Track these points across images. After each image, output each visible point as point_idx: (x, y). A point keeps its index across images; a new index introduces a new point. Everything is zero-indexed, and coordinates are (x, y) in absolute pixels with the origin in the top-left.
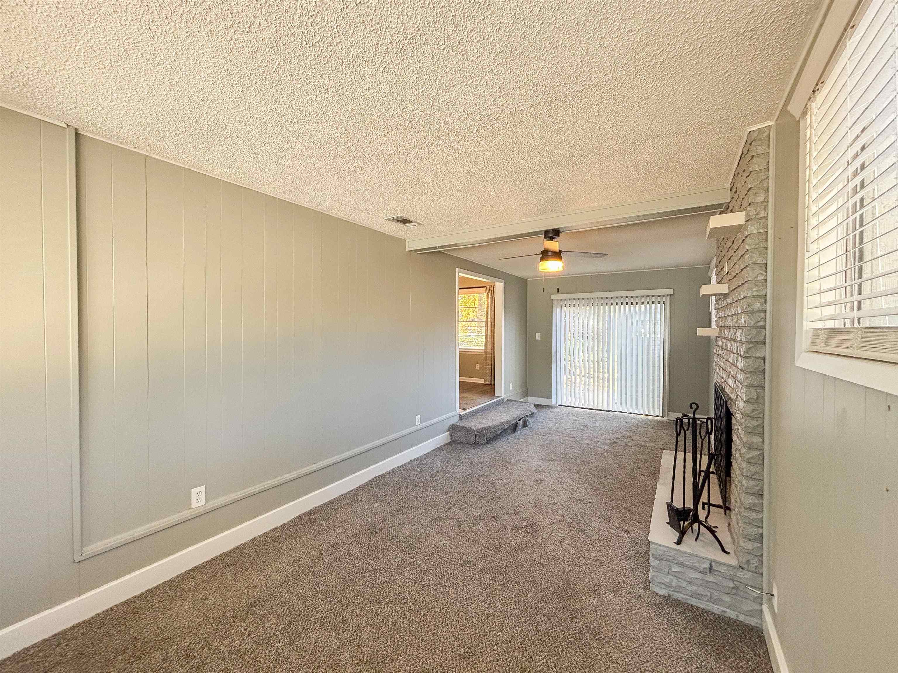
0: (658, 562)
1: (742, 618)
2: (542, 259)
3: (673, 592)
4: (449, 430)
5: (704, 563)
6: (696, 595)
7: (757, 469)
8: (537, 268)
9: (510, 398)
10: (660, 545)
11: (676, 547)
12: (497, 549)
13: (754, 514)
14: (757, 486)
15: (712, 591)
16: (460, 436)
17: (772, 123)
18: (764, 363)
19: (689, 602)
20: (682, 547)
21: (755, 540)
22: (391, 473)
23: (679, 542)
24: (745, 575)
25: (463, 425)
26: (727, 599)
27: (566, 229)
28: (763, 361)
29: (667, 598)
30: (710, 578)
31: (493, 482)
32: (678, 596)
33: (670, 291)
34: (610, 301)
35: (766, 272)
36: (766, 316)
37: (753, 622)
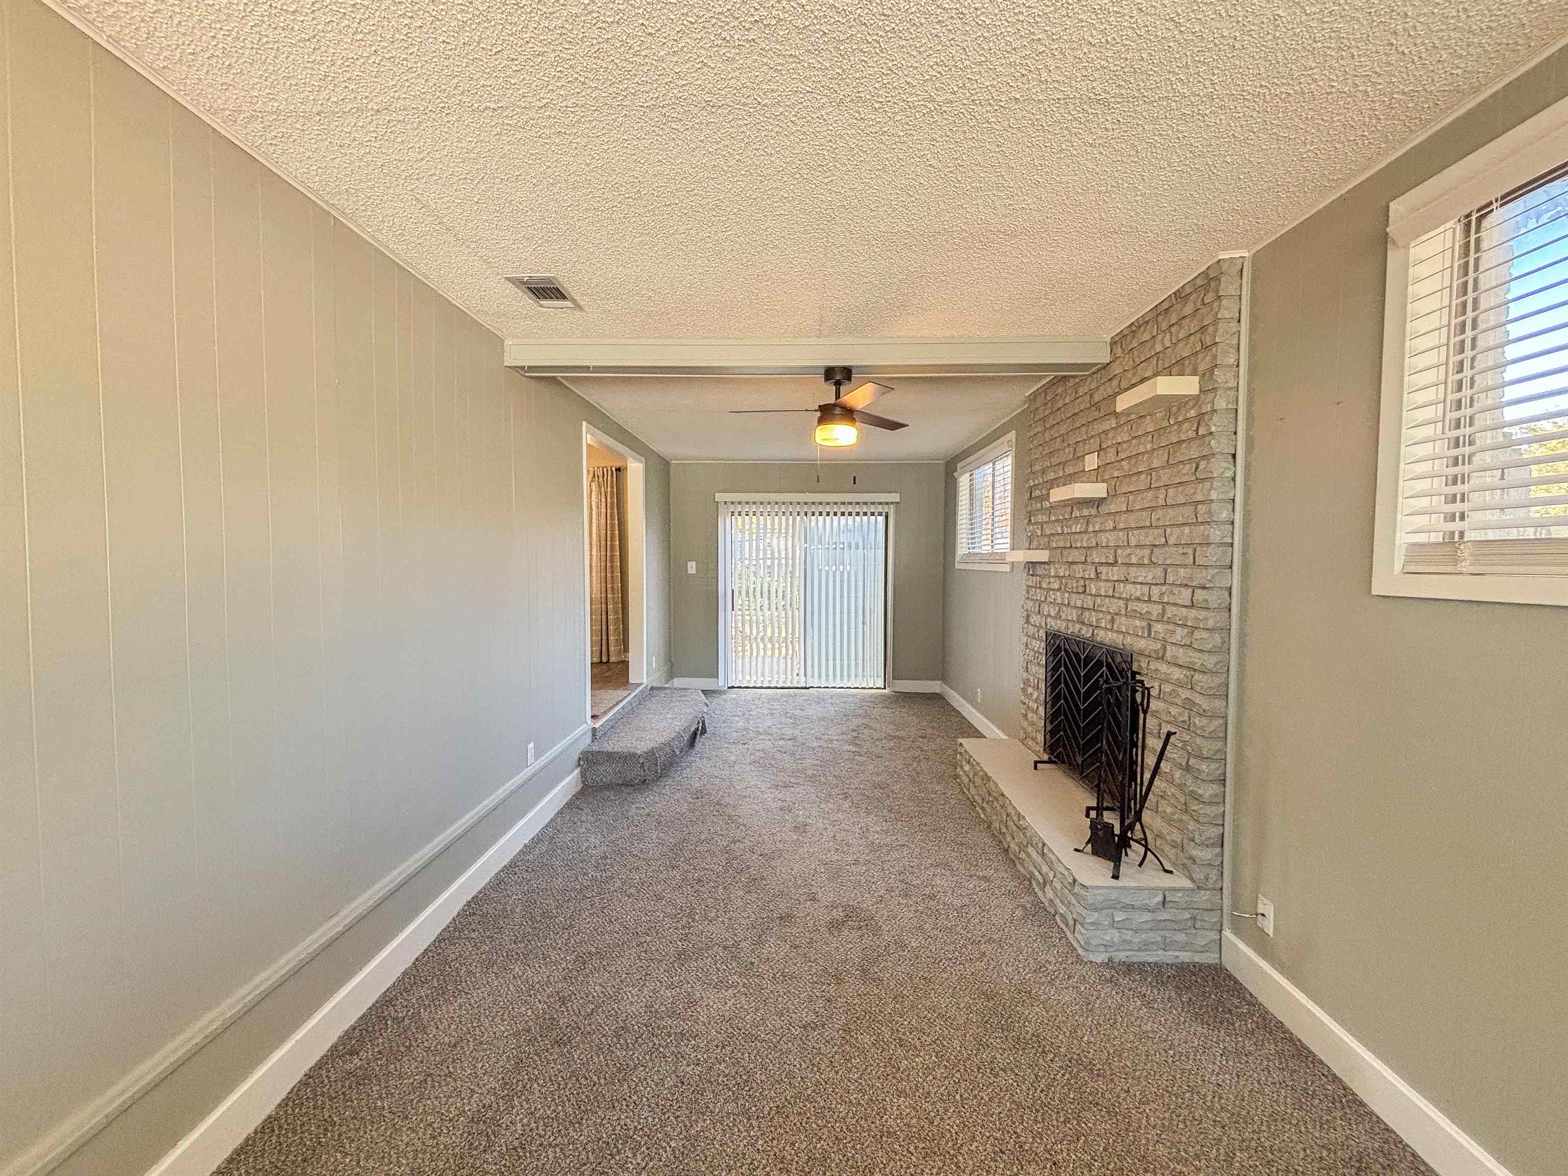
0: (1096, 914)
1: (1197, 959)
2: (821, 421)
3: (1115, 953)
4: (579, 765)
5: (1156, 896)
6: (1146, 946)
7: (1220, 744)
8: (811, 436)
9: (655, 685)
10: (1099, 888)
11: (1114, 883)
12: (839, 980)
13: (1214, 808)
14: (1217, 769)
15: (1163, 933)
16: (606, 773)
17: (1247, 255)
18: (1230, 595)
19: (1135, 959)
20: (1121, 883)
21: (1213, 845)
22: (498, 883)
23: (1116, 877)
24: (1204, 897)
25: (610, 749)
26: (1181, 937)
27: (863, 369)
28: (1227, 594)
29: (1109, 964)
30: (1164, 915)
31: (727, 851)
32: (1121, 956)
33: (895, 497)
34: (810, 510)
35: (1235, 466)
36: (1233, 528)
37: (1210, 958)
